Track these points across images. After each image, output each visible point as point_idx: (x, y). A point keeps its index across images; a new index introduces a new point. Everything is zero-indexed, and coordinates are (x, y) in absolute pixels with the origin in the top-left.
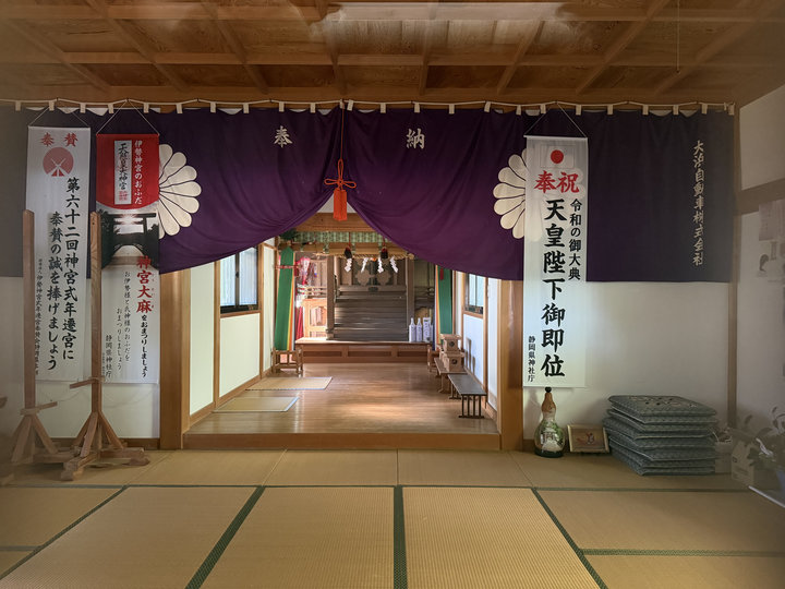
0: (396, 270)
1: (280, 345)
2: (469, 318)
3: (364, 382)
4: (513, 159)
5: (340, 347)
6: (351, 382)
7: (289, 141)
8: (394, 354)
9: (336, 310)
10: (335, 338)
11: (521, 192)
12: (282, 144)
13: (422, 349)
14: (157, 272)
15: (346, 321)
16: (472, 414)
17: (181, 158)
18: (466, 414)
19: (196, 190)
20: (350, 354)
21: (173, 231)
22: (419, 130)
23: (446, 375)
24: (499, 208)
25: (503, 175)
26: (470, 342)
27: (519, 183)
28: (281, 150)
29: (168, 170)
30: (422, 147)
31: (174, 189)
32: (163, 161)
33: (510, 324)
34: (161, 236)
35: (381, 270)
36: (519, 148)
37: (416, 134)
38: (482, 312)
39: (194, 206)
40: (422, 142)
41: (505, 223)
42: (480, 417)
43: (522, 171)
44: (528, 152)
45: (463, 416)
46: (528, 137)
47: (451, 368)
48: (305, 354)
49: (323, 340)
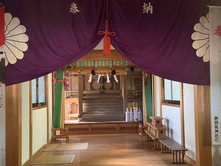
0: (117, 81)
1: (56, 125)
2: (166, 108)
3: (107, 145)
4: (202, 19)
5: (88, 125)
6: (99, 145)
7: (77, 11)
8: (118, 128)
9: (83, 104)
10: (83, 120)
11: (207, 36)
12: (74, 12)
13: (135, 125)
14: (4, 85)
15: (90, 111)
16: (178, 161)
17: (17, 20)
18: (175, 161)
19: (26, 38)
20: (93, 129)
21: (13, 61)
22: (150, 4)
23: (157, 140)
24: (195, 45)
25: (197, 27)
26: (168, 121)
27: (205, 31)
28: (73, 16)
29: (10, 27)
30: (151, 12)
31: (14, 38)
32: (7, 22)
33: (203, 110)
34: (6, 64)
35: (108, 81)
36: (205, 13)
37: (148, 6)
38: (179, 104)
39: (25, 48)
40: (151, 10)
41: (199, 54)
42: (184, 163)
43: (207, 25)
44: (210, 15)
45: (174, 163)
46: (210, 7)
47: (159, 136)
48: (70, 130)
49: (77, 122)
